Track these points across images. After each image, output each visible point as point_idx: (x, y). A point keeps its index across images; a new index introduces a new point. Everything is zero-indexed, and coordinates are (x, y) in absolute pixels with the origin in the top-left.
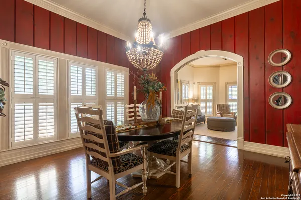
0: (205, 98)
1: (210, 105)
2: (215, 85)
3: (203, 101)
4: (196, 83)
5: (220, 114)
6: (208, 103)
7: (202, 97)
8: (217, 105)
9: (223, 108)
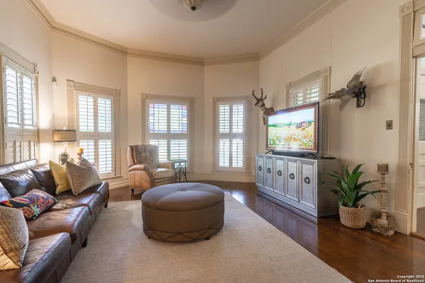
0: (91, 129)
1: (106, 147)
2: (117, 97)
3: (88, 136)
4: (62, 80)
5: (145, 169)
6: (101, 143)
7: (85, 125)
8: (132, 147)
9: (143, 155)
